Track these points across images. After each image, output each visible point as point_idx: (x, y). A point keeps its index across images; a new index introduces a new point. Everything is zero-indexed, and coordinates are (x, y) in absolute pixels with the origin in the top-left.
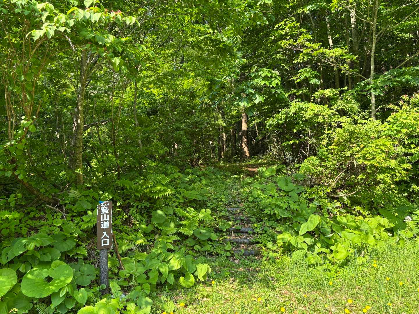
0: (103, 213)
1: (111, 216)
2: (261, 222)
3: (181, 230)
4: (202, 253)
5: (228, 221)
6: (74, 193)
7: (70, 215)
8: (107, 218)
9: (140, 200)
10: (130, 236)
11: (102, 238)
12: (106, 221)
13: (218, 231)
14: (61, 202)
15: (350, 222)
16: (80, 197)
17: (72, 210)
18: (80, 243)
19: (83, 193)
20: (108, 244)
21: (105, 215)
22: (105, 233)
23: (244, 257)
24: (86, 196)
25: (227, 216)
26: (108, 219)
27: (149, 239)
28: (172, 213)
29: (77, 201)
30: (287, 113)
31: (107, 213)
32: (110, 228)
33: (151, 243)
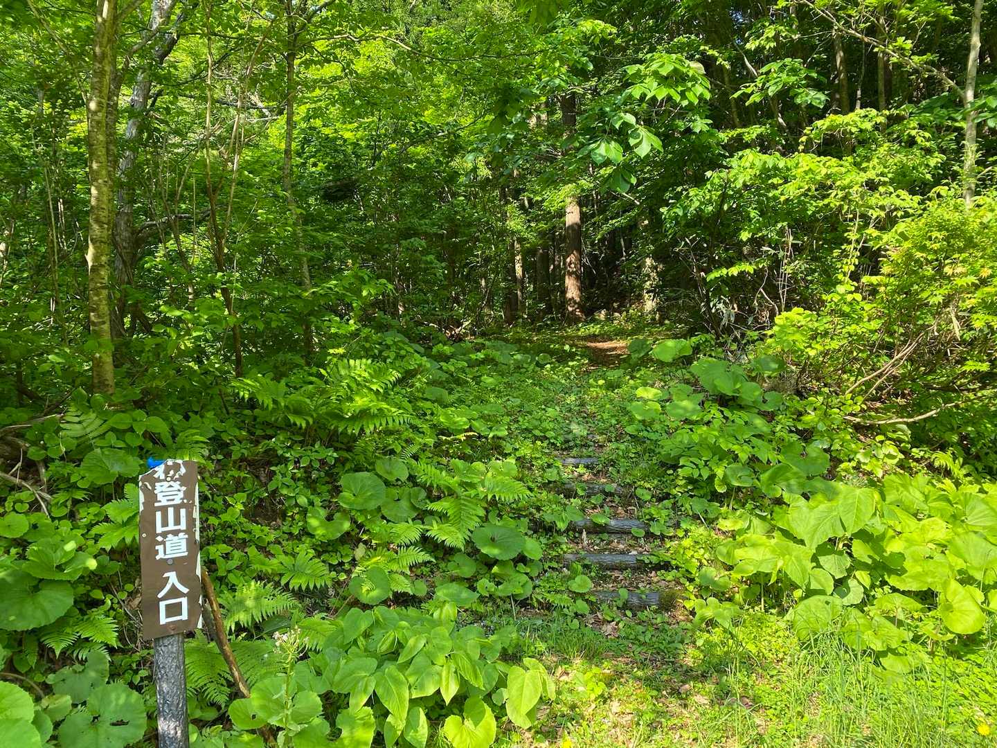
0: (164, 502)
1: (196, 515)
2: (665, 502)
3: (436, 531)
4: (501, 603)
5: (568, 496)
6: (80, 423)
7: (61, 497)
8: (177, 522)
9: (306, 438)
10: (274, 561)
11: (160, 596)
12: (176, 533)
13: (541, 528)
14: (34, 453)
15: (935, 500)
16: (102, 436)
17: (73, 479)
18: (97, 594)
19: (111, 423)
20: (184, 616)
21: (171, 511)
22: (172, 577)
23: (629, 613)
24: (120, 433)
25: (564, 484)
26: (183, 526)
27: (335, 562)
28: (404, 477)
29: (90, 448)
30: (726, 185)
31: (178, 501)
32: (191, 559)
33: (343, 577)
